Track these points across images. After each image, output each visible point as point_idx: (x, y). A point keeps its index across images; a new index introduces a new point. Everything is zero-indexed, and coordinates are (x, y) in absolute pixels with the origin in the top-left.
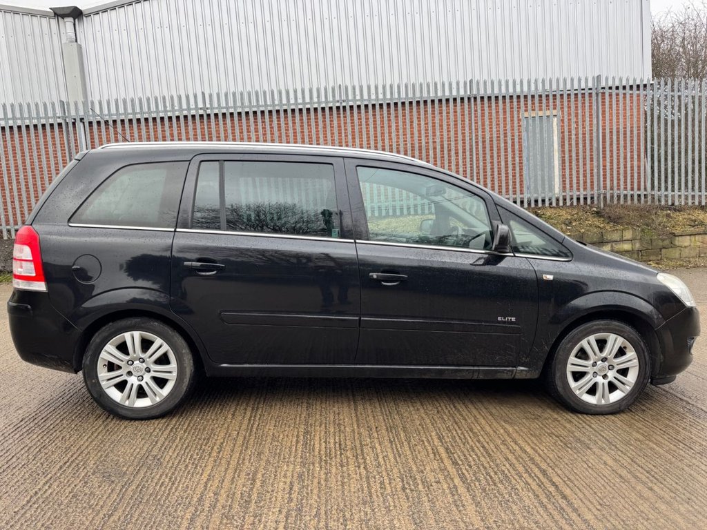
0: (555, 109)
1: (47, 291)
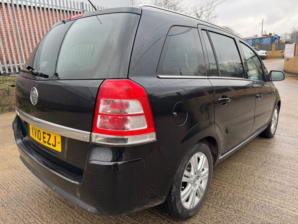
1: (156, 140)
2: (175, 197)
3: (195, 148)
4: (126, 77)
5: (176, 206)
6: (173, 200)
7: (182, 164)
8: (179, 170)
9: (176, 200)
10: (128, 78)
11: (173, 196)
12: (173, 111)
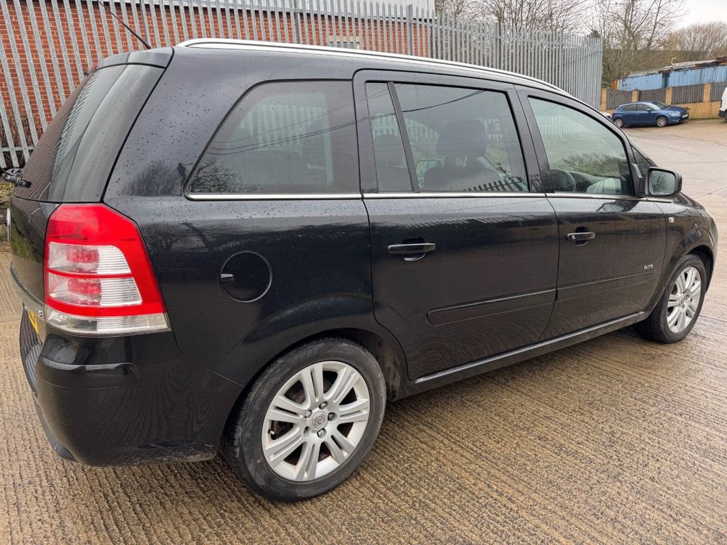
0: (357, 35)
1: (170, 330)
2: (241, 449)
3: (310, 352)
4: (99, 200)
5: (246, 469)
6: (237, 456)
7: (265, 382)
8: (255, 396)
9: (246, 457)
10: (102, 201)
11: (237, 447)
12: (222, 270)
